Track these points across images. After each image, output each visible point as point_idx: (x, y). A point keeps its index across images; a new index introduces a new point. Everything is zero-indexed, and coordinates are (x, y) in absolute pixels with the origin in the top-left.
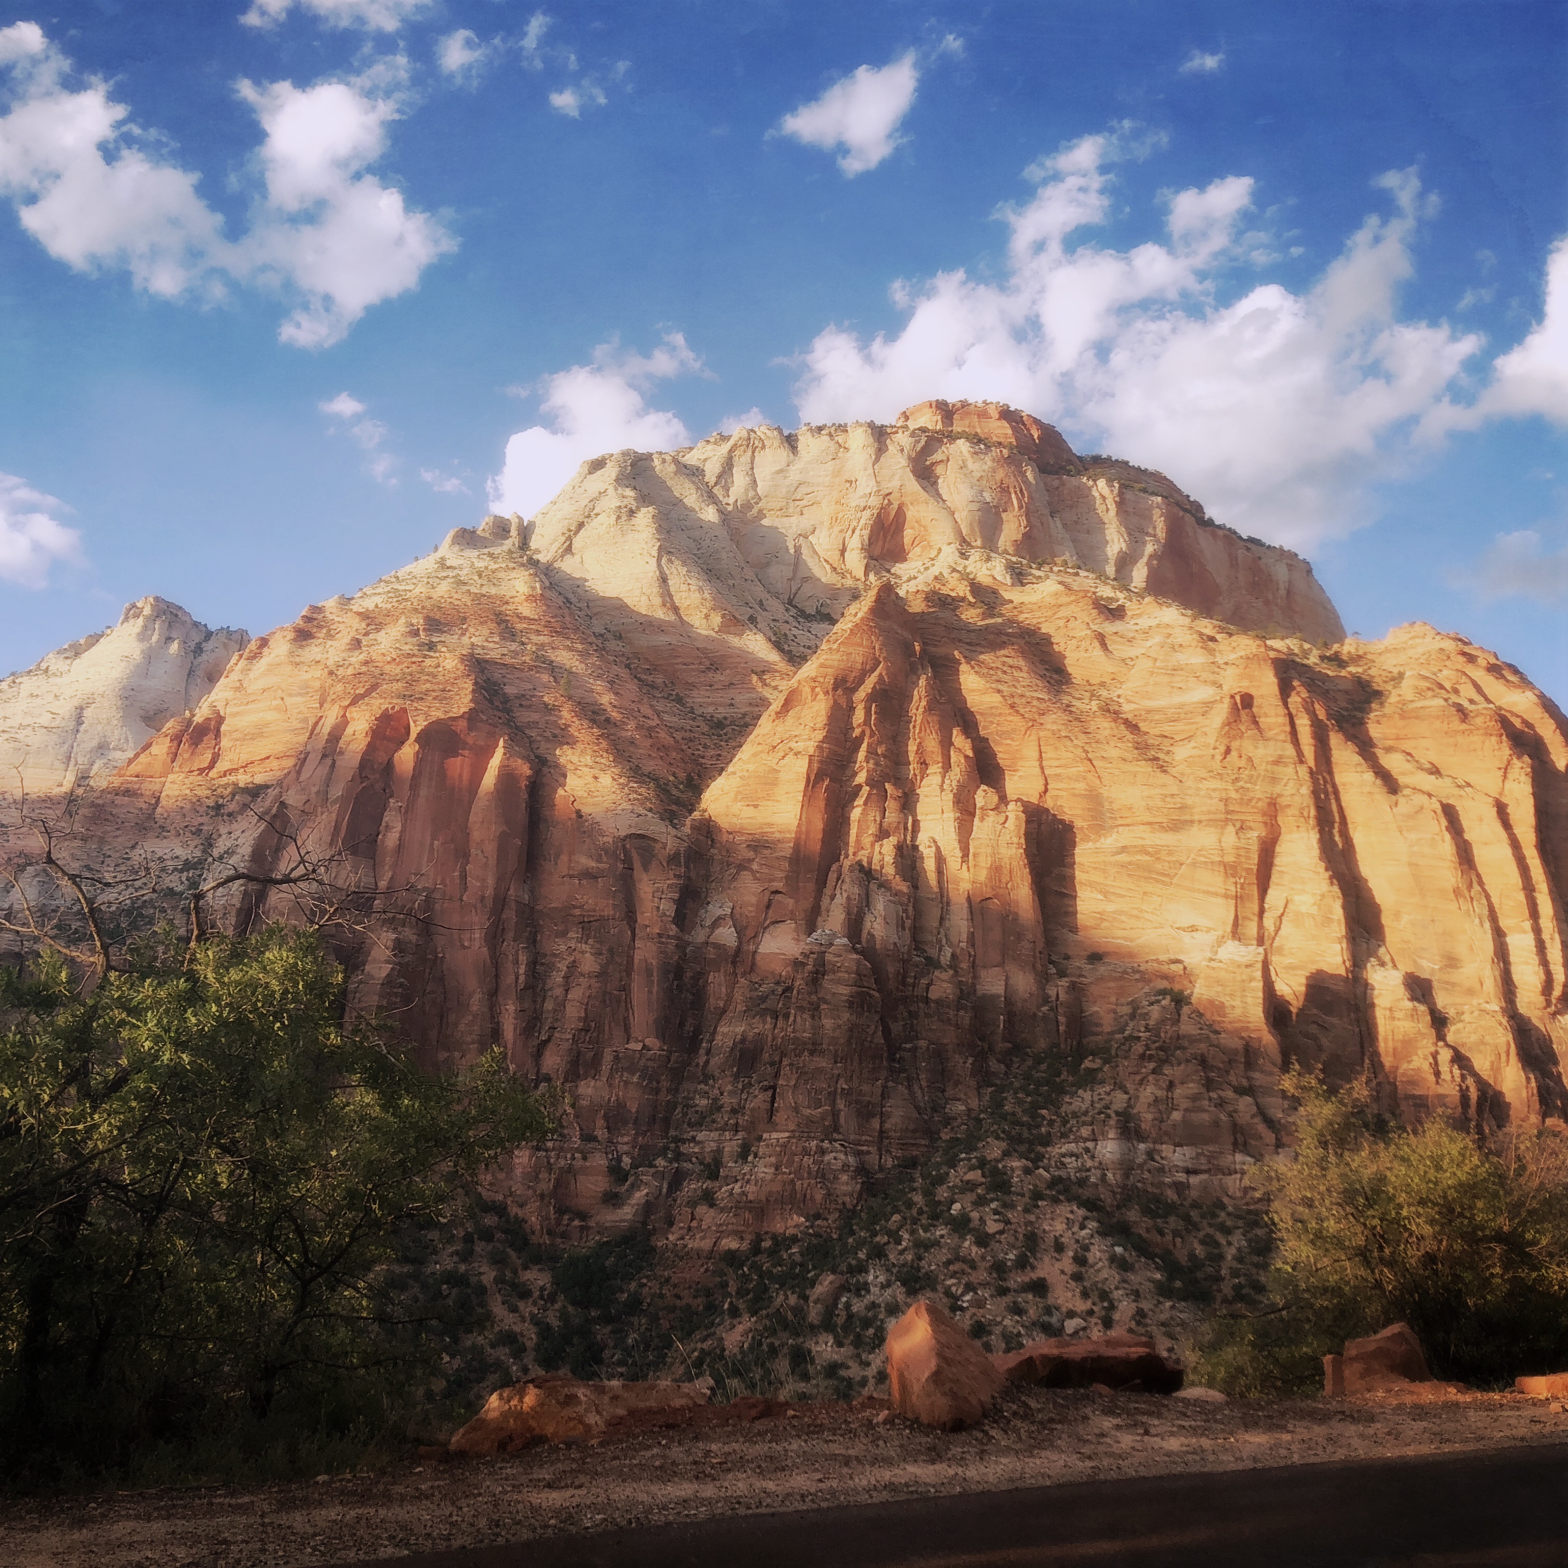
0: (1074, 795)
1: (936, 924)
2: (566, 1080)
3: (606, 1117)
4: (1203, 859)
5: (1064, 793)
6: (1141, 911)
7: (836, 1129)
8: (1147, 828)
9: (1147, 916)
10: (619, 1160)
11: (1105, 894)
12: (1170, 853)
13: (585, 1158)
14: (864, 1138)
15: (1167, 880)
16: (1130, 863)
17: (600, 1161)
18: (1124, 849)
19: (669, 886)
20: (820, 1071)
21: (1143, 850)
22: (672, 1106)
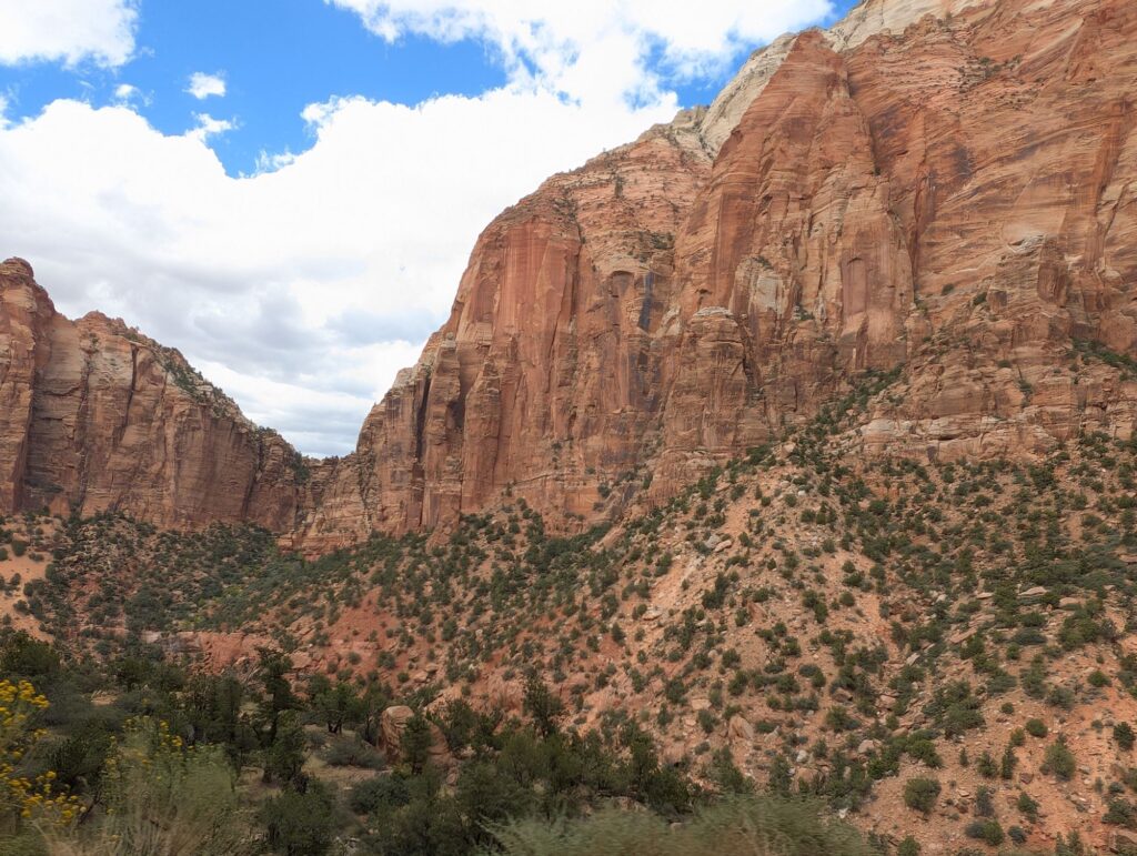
0: (945, 157)
1: (815, 288)
2: (581, 438)
3: (600, 458)
4: (1042, 176)
5: (938, 158)
6: (986, 238)
7: (700, 443)
8: (998, 164)
9: (990, 241)
10: (607, 483)
11: (962, 234)
12: (1014, 180)
13: (585, 484)
14: (722, 447)
15: (1009, 205)
16: (981, 200)
17: (594, 484)
18: (977, 190)
19: (637, 302)
20: (691, 404)
21: (993, 185)
22: (638, 447)
